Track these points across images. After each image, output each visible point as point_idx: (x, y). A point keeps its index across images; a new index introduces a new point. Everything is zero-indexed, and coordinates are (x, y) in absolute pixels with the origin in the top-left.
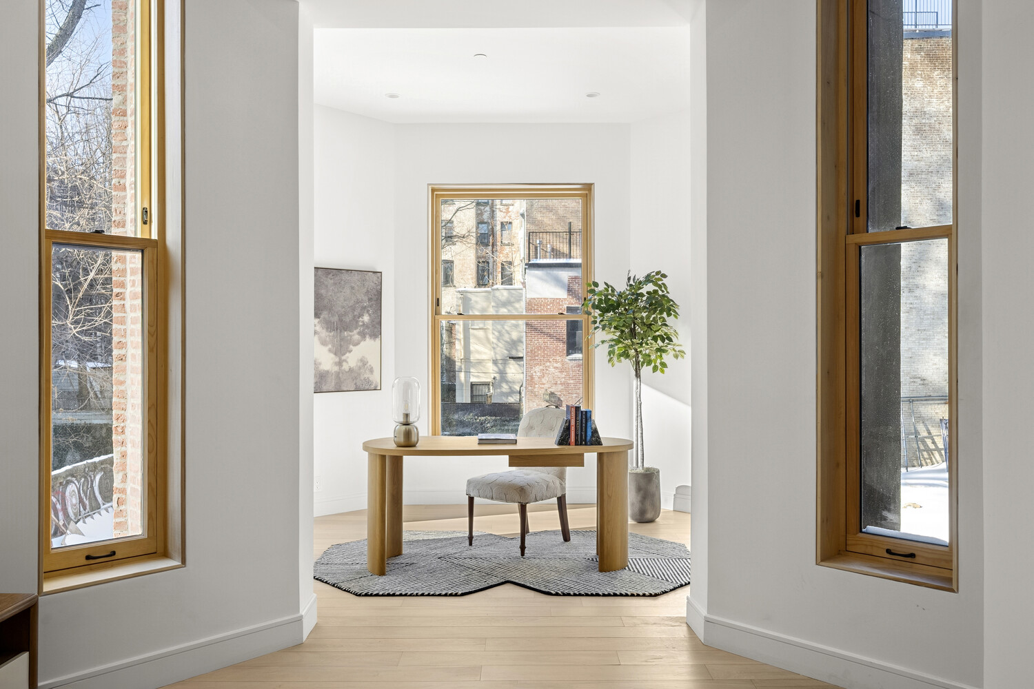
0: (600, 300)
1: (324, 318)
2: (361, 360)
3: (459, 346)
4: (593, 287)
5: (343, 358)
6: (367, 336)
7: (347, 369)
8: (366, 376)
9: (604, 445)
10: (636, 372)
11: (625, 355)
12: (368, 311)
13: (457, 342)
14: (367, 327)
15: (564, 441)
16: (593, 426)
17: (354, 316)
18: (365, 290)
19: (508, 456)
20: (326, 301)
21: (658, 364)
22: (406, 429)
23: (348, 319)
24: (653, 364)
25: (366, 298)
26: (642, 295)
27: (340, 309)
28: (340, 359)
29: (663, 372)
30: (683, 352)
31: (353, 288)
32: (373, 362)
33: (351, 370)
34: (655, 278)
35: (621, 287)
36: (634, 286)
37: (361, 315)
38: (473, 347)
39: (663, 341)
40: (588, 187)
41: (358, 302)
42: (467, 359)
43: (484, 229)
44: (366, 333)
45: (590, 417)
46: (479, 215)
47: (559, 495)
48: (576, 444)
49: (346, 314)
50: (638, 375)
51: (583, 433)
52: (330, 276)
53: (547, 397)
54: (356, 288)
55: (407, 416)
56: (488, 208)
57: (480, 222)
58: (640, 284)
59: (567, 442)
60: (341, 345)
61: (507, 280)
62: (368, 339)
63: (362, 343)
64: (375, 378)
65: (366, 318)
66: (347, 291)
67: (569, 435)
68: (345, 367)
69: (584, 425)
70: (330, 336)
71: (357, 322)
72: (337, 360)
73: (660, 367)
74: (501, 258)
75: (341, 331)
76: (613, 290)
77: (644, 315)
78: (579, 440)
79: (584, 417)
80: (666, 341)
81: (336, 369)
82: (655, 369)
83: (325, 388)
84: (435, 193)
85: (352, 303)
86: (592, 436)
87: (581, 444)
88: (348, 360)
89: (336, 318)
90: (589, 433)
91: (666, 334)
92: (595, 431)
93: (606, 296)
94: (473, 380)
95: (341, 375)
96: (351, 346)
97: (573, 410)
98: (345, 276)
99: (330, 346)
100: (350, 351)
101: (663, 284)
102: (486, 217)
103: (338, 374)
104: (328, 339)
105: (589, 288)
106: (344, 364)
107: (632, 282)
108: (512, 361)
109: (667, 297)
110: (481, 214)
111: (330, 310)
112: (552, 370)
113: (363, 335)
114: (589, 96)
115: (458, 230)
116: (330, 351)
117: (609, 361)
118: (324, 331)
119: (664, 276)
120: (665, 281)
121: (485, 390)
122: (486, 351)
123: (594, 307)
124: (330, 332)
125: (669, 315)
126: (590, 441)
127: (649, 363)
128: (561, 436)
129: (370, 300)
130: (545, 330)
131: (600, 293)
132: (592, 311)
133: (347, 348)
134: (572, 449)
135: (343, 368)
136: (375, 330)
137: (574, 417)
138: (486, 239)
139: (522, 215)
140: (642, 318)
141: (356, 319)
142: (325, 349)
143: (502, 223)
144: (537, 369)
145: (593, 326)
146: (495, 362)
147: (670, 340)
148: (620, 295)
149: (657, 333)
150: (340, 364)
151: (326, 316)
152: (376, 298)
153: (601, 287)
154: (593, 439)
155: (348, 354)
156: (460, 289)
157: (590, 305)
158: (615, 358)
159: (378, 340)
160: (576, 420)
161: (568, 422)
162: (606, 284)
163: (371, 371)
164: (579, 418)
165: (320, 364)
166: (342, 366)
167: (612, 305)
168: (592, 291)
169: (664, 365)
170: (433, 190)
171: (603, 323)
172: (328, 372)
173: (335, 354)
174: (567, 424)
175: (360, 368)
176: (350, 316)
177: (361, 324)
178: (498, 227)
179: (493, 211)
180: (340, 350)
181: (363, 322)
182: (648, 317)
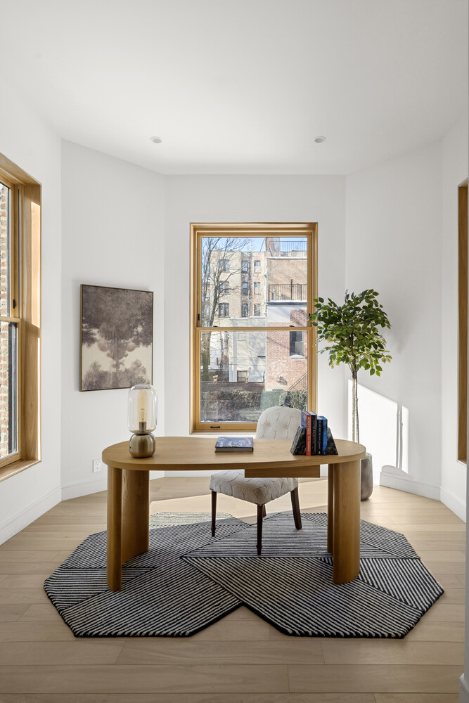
0: (325, 314)
1: (103, 328)
2: (136, 363)
3: (231, 350)
4: (319, 302)
5: (120, 361)
6: (141, 343)
7: (124, 370)
8: (140, 375)
9: (339, 455)
10: (354, 374)
11: (346, 359)
12: (141, 324)
13: (230, 348)
14: (141, 336)
15: (299, 450)
16: (329, 435)
17: (130, 327)
18: (139, 306)
19: (244, 470)
20: (105, 314)
21: (375, 368)
22: (141, 439)
23: (124, 329)
24: (371, 368)
25: (139, 313)
26: (359, 309)
27: (117, 321)
28: (117, 362)
29: (379, 374)
30: (390, 357)
31: (128, 304)
32: (145, 364)
33: (127, 371)
34: (368, 295)
35: (341, 303)
36: (353, 303)
37: (135, 326)
38: (239, 351)
39: (376, 348)
40: (312, 227)
41: (132, 315)
42: (235, 357)
43: (245, 286)
44: (140, 341)
45: (327, 427)
46: (243, 278)
47: (292, 489)
48: (312, 455)
49: (122, 325)
50: (355, 376)
51: (319, 443)
52: (109, 294)
53: (279, 380)
54: (132, 304)
55: (143, 425)
56: (247, 275)
57: (243, 282)
58: (357, 300)
59: (303, 451)
60: (118, 351)
61: (258, 313)
62: (141, 346)
63: (137, 349)
64: (147, 376)
65: (140, 329)
66: (124, 307)
67: (305, 444)
68: (122, 368)
69: (320, 434)
70: (108, 343)
71: (132, 332)
72: (115, 363)
73: (376, 370)
74: (254, 302)
75: (118, 339)
76: (335, 305)
77: (361, 325)
78: (315, 450)
79: (320, 425)
80: (379, 348)
81: (114, 370)
82: (372, 372)
83: (104, 386)
84: (197, 231)
85: (127, 316)
86: (328, 445)
87: (317, 454)
88: (124, 363)
89: (113, 329)
90: (325, 443)
91: (378, 342)
92: (331, 440)
93: (330, 310)
94: (238, 369)
95: (118, 375)
96: (127, 352)
97: (309, 419)
98: (122, 295)
99: (108, 352)
100: (126, 356)
101: (375, 301)
102: (246, 279)
103: (115, 375)
104: (106, 346)
105: (316, 303)
106: (121, 366)
107: (350, 299)
108: (260, 359)
109: (380, 310)
110: (244, 278)
111: (109, 322)
112: (281, 364)
113: (137, 343)
114: (318, 141)
115: (231, 285)
116: (108, 355)
117: (330, 364)
118: (103, 339)
119: (376, 294)
120: (376, 298)
121: (244, 375)
122: (246, 353)
123: (320, 319)
124: (109, 340)
125: (383, 326)
126: (326, 451)
127: (367, 367)
128: (297, 446)
129: (143, 314)
130: (278, 341)
131: (325, 307)
132: (319, 322)
133: (124, 353)
134: (308, 460)
135: (120, 369)
136: (147, 338)
137: (310, 427)
138: (246, 292)
139: (265, 276)
140: (359, 329)
141: (131, 329)
142: (104, 354)
143: (255, 283)
144: (273, 363)
145: (319, 335)
146: (251, 359)
147: (382, 347)
148: (340, 309)
149: (371, 341)
150: (117, 366)
151: (105, 327)
152: (148, 313)
153: (326, 303)
154: (329, 448)
155: (124, 358)
156: (232, 318)
157: (316, 318)
158: (335, 362)
159: (150, 347)
160: (312, 429)
161: (305, 430)
162: (330, 300)
163: (144, 371)
164: (315, 427)
165: (100, 366)
166: (119, 368)
167: (334, 317)
168: (318, 306)
169: (379, 369)
170: (195, 229)
171: (326, 333)
172: (106, 373)
173: (113, 358)
174: (303, 433)
175: (134, 369)
176: (126, 327)
177: (135, 333)
178: (253, 285)
179: (250, 276)
180: (117, 354)
181: (137, 332)
182: (364, 327)
